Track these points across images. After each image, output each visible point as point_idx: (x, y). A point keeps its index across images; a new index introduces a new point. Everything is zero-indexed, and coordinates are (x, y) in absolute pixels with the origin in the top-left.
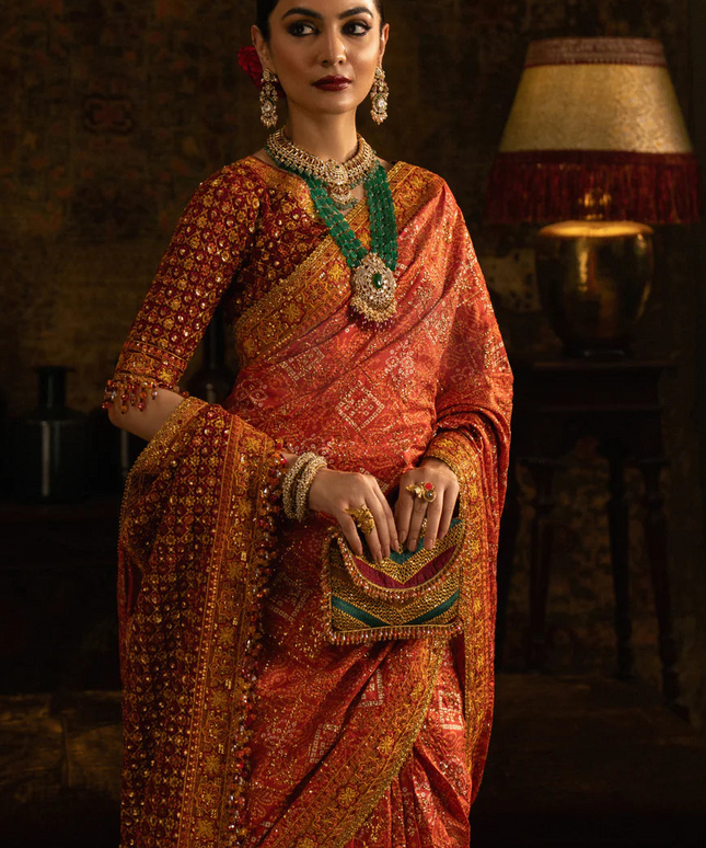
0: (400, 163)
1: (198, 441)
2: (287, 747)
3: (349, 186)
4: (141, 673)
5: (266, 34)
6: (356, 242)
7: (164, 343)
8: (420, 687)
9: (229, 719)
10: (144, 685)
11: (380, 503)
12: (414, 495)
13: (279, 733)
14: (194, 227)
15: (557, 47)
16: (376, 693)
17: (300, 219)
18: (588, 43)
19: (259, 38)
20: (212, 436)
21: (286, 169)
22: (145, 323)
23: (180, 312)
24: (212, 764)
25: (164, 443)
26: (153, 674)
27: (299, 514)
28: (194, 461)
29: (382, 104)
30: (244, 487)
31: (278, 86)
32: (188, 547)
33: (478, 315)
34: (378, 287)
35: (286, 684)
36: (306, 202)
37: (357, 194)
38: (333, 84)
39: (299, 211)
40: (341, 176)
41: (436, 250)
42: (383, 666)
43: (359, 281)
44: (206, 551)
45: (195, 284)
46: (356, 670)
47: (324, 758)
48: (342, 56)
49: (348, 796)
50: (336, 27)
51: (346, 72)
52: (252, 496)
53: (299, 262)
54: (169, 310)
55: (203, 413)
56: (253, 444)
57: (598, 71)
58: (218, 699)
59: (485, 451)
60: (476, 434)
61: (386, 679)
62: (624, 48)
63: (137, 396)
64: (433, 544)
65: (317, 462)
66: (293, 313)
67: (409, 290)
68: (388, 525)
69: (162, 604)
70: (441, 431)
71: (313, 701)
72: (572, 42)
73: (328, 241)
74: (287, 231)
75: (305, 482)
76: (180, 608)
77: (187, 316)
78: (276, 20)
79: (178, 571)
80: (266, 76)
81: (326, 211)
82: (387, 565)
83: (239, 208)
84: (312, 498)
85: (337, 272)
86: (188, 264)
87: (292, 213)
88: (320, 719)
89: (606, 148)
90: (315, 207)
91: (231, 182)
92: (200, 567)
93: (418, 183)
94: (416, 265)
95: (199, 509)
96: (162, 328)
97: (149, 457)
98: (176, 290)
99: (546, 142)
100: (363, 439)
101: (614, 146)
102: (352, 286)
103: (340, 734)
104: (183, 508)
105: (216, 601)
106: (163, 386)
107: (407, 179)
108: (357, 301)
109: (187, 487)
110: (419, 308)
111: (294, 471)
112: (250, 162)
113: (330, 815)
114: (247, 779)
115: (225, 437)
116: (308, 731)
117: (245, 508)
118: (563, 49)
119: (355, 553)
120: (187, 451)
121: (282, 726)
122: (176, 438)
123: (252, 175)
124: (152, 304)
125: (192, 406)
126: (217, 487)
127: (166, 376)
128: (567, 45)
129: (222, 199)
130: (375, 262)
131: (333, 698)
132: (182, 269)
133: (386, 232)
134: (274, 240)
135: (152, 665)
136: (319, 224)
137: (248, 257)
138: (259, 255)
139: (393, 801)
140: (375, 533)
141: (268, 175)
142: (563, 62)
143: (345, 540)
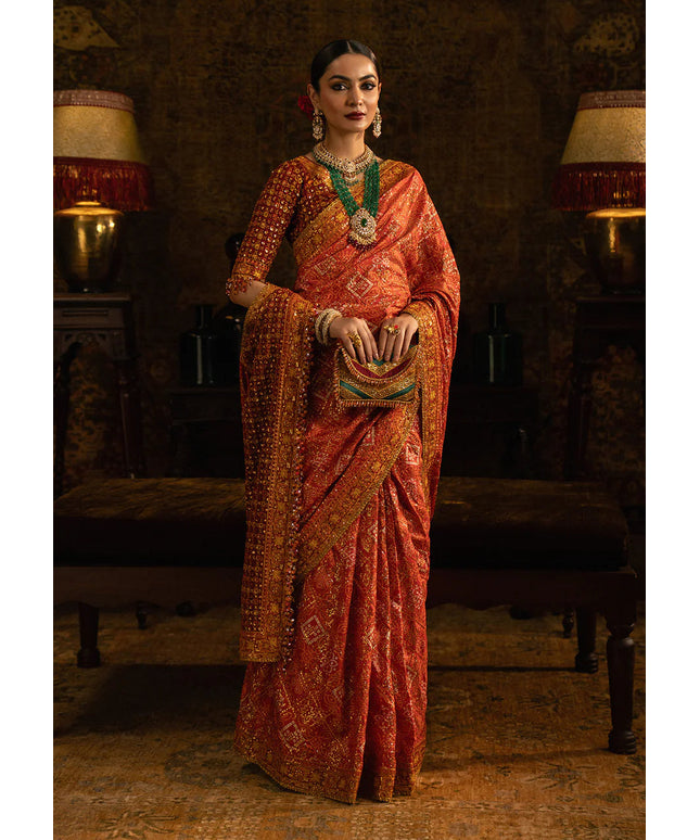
0: (389, 161)
1: (272, 305)
2: (323, 466)
3: (356, 172)
4: (251, 428)
5: (317, 89)
6: (354, 203)
7: (255, 256)
8: (397, 437)
9: (292, 449)
10: (252, 435)
11: (367, 333)
12: (388, 332)
13: (320, 460)
14: (269, 195)
15: (593, 97)
16: (371, 438)
17: (323, 189)
18: (611, 95)
19: (312, 91)
20: (279, 302)
21: (320, 163)
22: (245, 247)
23: (262, 240)
24: (284, 474)
25: (257, 307)
26: (256, 429)
27: (325, 341)
28: (270, 315)
29: (379, 127)
30: (296, 328)
31: (323, 117)
32: (270, 361)
33: (438, 242)
34: (364, 226)
35: (323, 434)
36: (327, 180)
37: (360, 177)
38: (356, 116)
39: (323, 185)
40: (351, 168)
41: (403, 205)
42: (376, 425)
43: (354, 222)
44: (278, 362)
45: (270, 225)
46: (361, 427)
47: (343, 473)
48: (360, 101)
49: (356, 492)
50: (357, 84)
51: (363, 109)
52: (301, 332)
53: (320, 211)
54: (257, 239)
55: (276, 292)
56: (301, 306)
57: (617, 112)
58: (286, 439)
59: (438, 312)
60: (433, 303)
61: (376, 432)
62: (634, 97)
63: (242, 285)
64: (398, 358)
65: (333, 313)
66: (318, 239)
67: (383, 227)
68: (371, 345)
69: (258, 392)
70: (414, 301)
71: (337, 443)
72: (601, 94)
73: (337, 201)
74: (316, 196)
75: (327, 323)
76: (268, 394)
77: (266, 242)
78: (323, 82)
79: (265, 374)
80: (316, 112)
81: (338, 186)
82: (372, 367)
83: (291, 183)
84: (331, 330)
85: (341, 217)
86: (266, 215)
87: (319, 186)
88: (342, 452)
89: (619, 160)
90: (333, 183)
91: (287, 169)
92: (276, 371)
93: (398, 170)
94: (388, 213)
95: (274, 341)
96: (254, 249)
97: (250, 316)
98: (260, 228)
99: (582, 158)
100: (363, 303)
101: (624, 159)
102: (350, 225)
103: (351, 460)
104: (265, 339)
105: (283, 389)
106: (256, 279)
107: (391, 168)
108: (352, 233)
109: (267, 329)
110: (391, 237)
111: (321, 317)
112: (301, 159)
113: (347, 502)
114: (303, 481)
115: (286, 302)
116: (335, 459)
117: (297, 339)
118: (596, 99)
119: (352, 358)
120: (266, 311)
121: (321, 456)
122: (262, 305)
123: (300, 166)
124: (248, 237)
125: (270, 288)
126: (282, 328)
127: (257, 274)
128: (598, 97)
129: (282, 179)
130: (364, 214)
131: (349, 442)
132: (263, 218)
133: (373, 196)
134: (309, 200)
135: (255, 424)
136: (334, 192)
137: (297, 209)
138: (301, 209)
139: (380, 496)
140: (362, 349)
141: (309, 166)
142: (596, 107)
143: (346, 349)
